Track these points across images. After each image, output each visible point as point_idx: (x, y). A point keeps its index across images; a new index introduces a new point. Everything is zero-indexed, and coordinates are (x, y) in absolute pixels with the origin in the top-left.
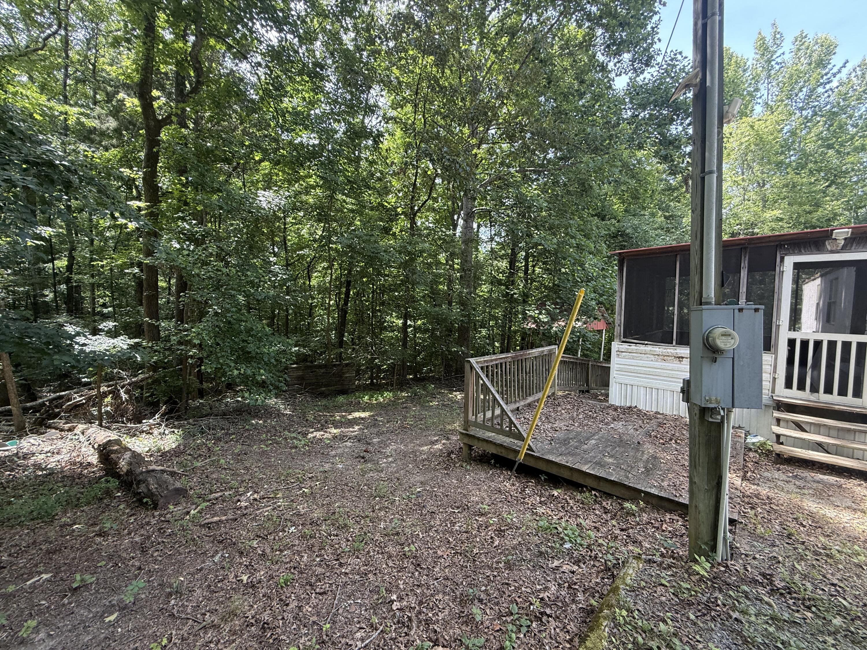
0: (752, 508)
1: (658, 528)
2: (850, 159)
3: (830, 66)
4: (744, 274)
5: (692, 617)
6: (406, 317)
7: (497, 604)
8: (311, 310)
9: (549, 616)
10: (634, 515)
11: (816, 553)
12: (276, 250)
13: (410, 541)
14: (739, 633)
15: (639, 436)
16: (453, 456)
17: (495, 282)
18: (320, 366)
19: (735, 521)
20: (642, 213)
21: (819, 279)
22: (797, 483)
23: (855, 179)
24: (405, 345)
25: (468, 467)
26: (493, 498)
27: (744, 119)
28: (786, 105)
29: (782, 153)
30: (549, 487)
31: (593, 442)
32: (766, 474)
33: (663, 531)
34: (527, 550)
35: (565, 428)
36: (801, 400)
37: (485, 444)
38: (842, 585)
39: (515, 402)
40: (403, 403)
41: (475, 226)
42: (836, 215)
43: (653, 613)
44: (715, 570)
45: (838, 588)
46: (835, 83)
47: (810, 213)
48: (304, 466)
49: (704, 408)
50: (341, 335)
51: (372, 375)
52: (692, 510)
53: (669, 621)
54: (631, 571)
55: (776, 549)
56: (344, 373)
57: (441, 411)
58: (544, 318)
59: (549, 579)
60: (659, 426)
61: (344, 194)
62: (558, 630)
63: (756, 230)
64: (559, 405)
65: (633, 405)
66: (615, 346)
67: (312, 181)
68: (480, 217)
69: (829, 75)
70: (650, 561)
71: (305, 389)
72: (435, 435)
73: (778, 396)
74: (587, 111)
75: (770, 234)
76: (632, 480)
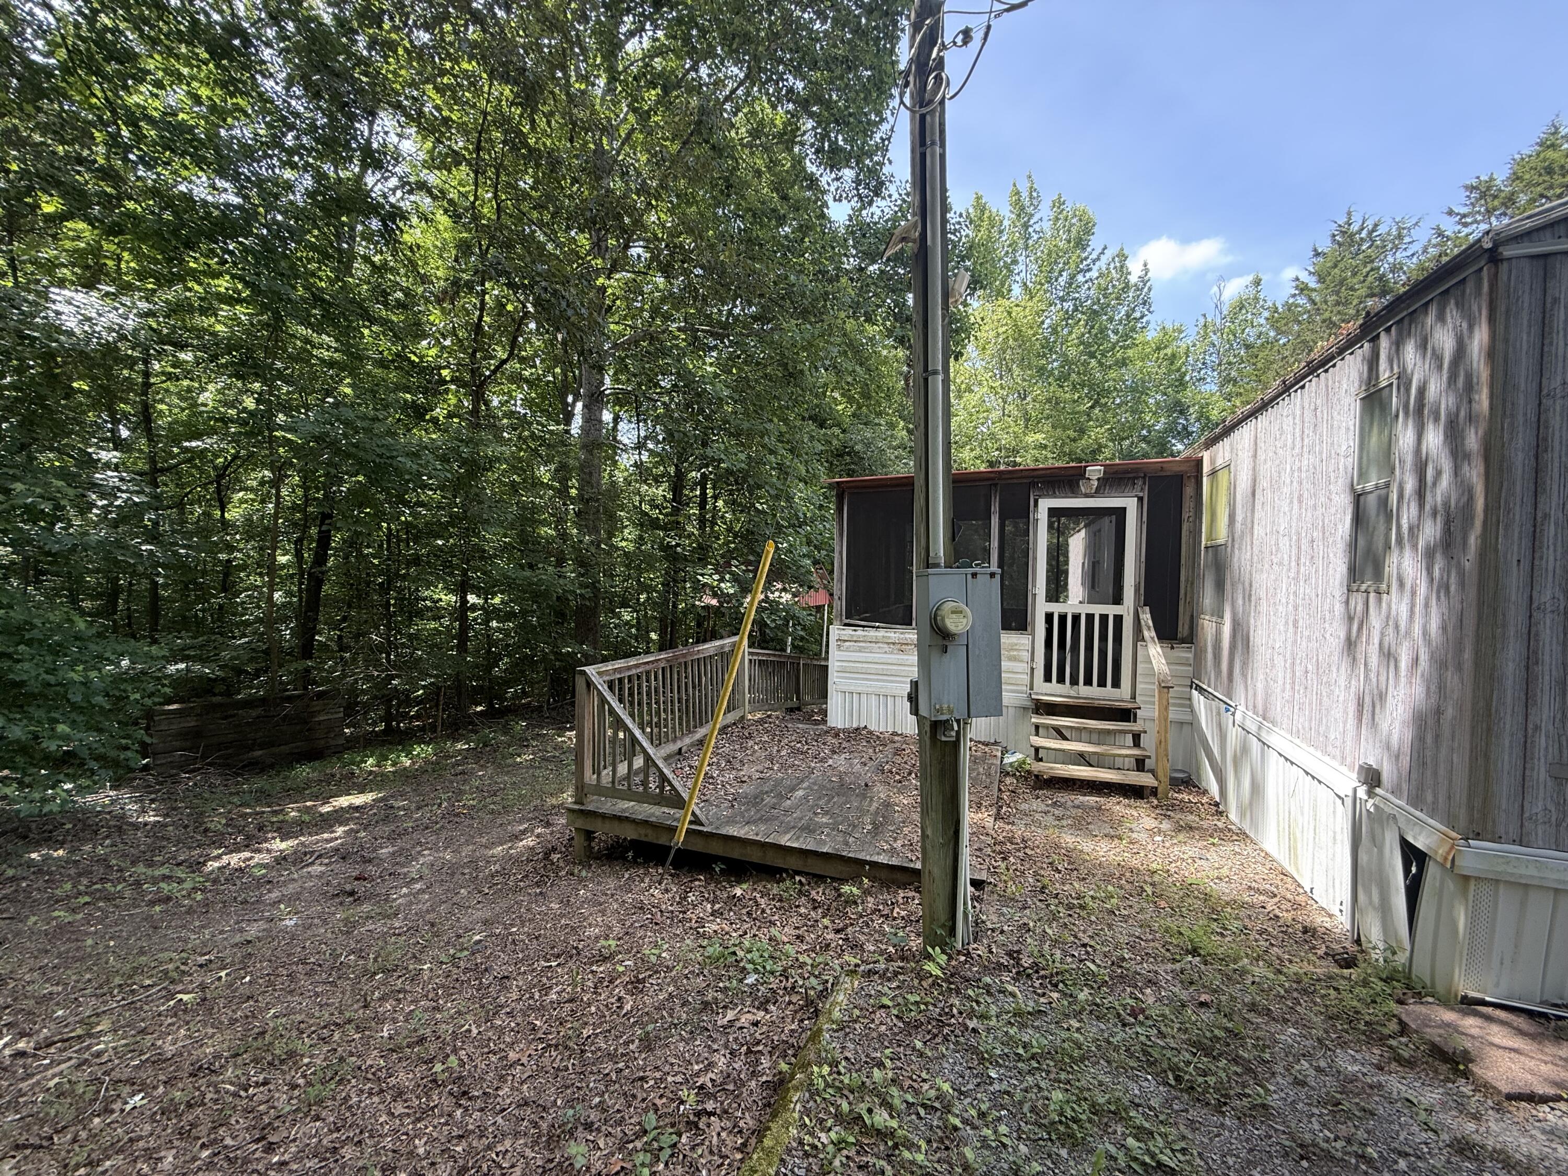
0: (1004, 859)
1: (887, 917)
2: (1112, 374)
3: (1089, 249)
4: (995, 521)
5: (919, 1045)
6: (462, 589)
7: (620, 1123)
8: (226, 575)
9: (710, 1114)
10: (855, 903)
11: (1070, 907)
12: (124, 433)
13: (448, 1049)
14: (974, 1050)
15: (867, 774)
16: (555, 857)
17: (646, 523)
18: (249, 703)
19: (983, 882)
20: (877, 421)
21: (1083, 531)
22: (1056, 812)
23: (1118, 401)
24: (462, 647)
25: (584, 873)
26: (628, 924)
27: (1001, 301)
28: (1046, 292)
29: (1044, 355)
30: (729, 882)
31: (800, 793)
32: (1024, 806)
33: (895, 919)
34: (683, 1005)
35: (758, 775)
36: (1061, 696)
37: (616, 823)
38: (1092, 943)
39: (675, 740)
40: (454, 765)
41: (607, 416)
42: (1100, 446)
43: (867, 1056)
44: (953, 963)
45: (1089, 949)
46: (1094, 274)
47: (1074, 440)
48: (186, 941)
49: (936, 722)
50: (306, 632)
51: (388, 712)
52: (925, 878)
53: (888, 1063)
54: (841, 997)
55: (1027, 912)
56: (313, 714)
57: (537, 773)
58: (728, 588)
59: (715, 1047)
60: (895, 754)
61: (309, 325)
62: (724, 1134)
63: (1018, 460)
64: (750, 737)
65: (862, 726)
66: (836, 632)
67: (223, 284)
68: (618, 402)
69: (1089, 261)
70: (870, 973)
71: (204, 757)
72: (520, 822)
73: (1037, 694)
74: (793, 247)
75: (1032, 466)
76: (854, 847)
